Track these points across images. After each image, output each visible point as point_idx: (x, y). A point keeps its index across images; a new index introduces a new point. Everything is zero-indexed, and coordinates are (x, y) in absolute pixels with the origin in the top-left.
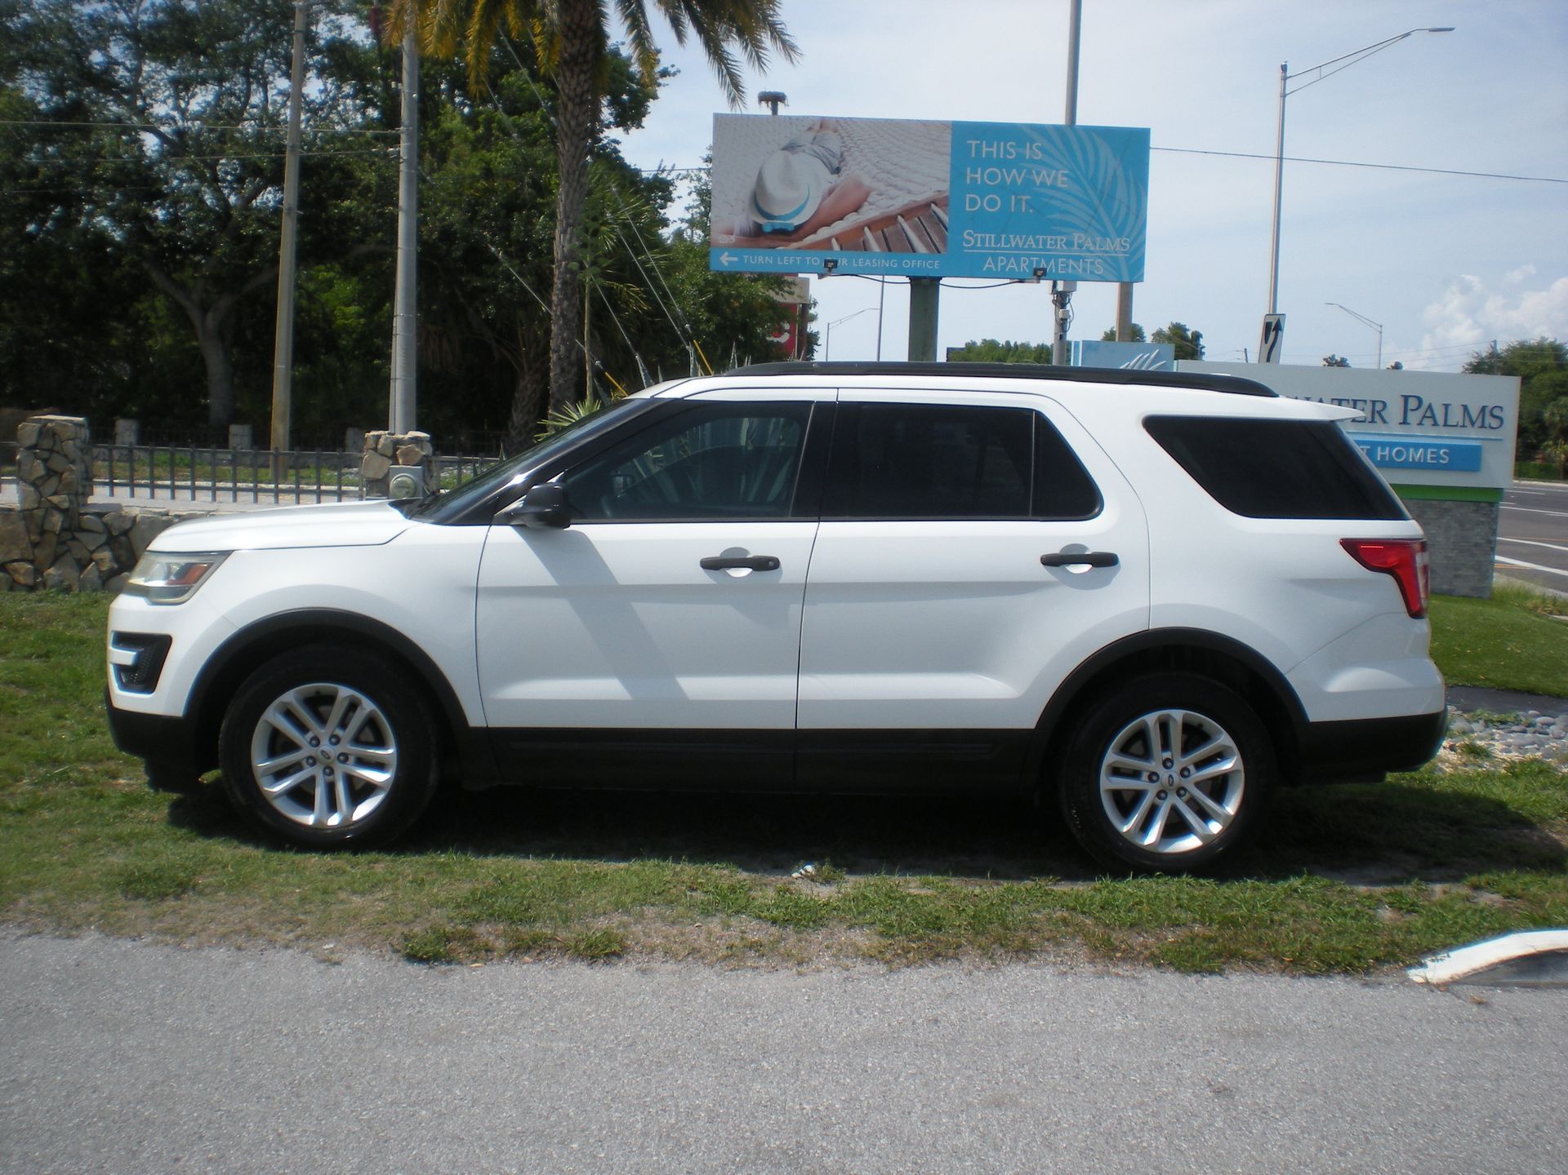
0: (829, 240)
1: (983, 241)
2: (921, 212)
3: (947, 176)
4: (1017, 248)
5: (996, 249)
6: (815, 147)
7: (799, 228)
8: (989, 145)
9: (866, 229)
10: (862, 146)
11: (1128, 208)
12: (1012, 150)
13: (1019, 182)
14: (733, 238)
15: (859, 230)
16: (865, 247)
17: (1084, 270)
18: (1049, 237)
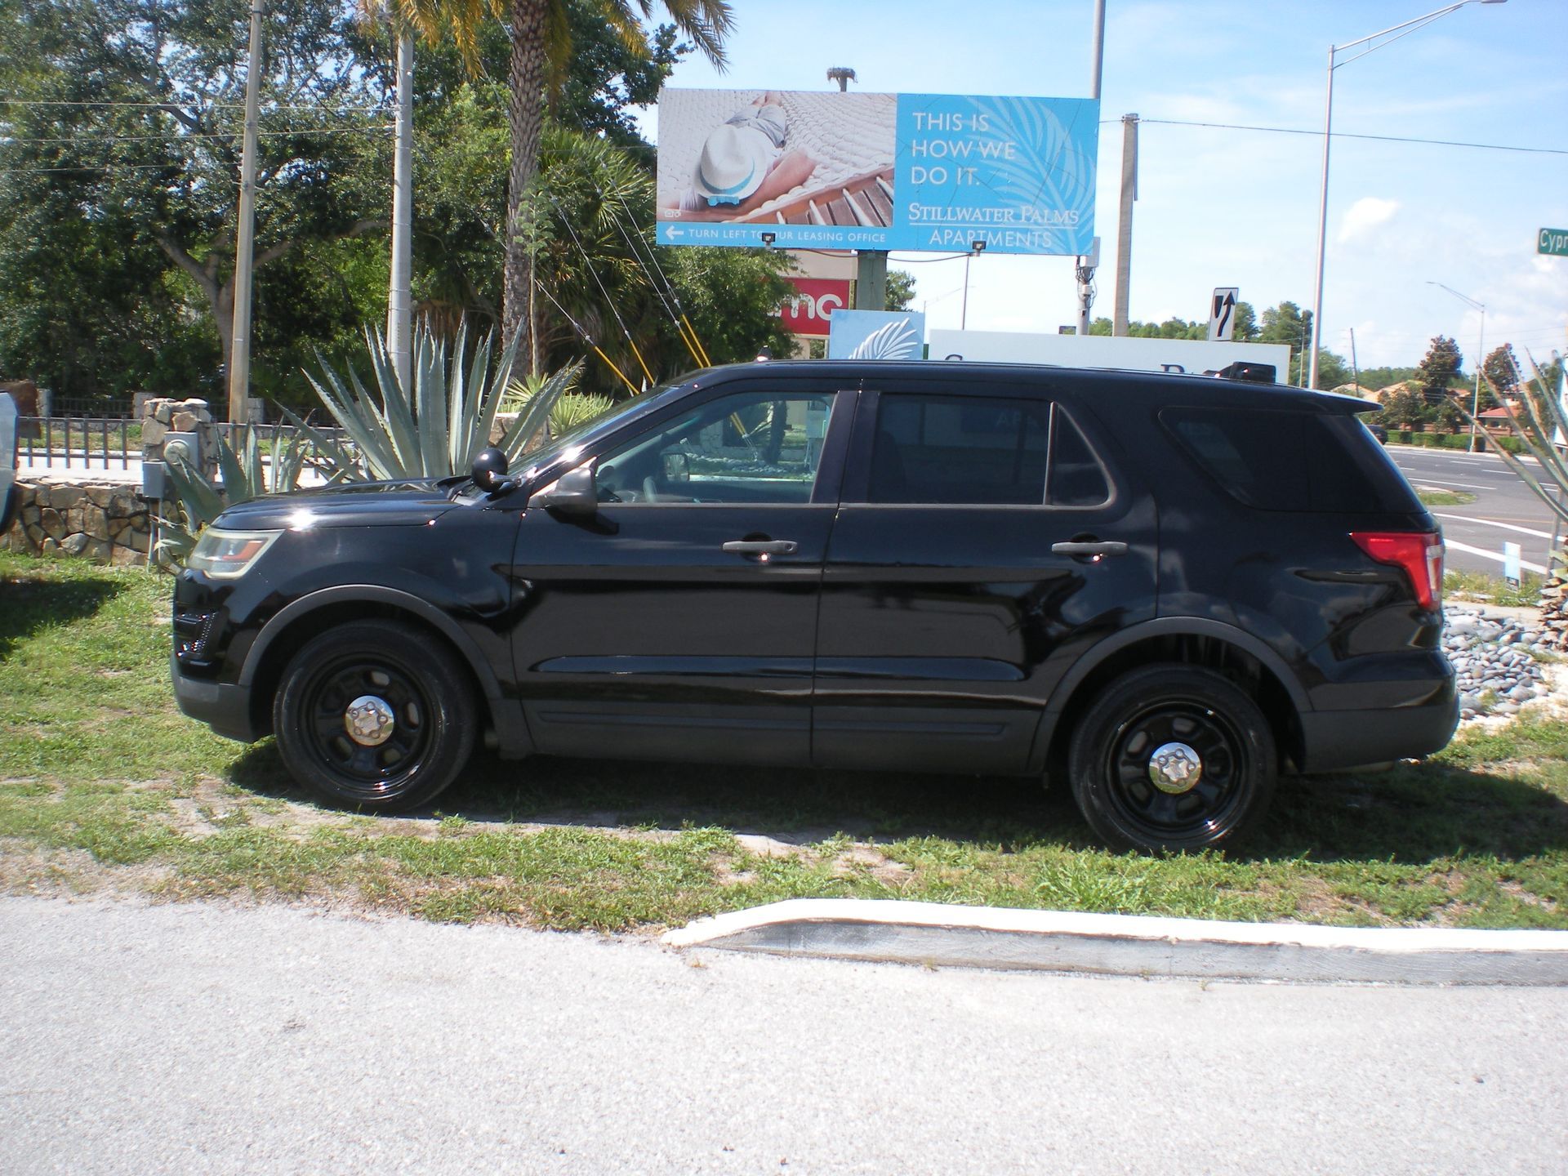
0: (774, 213)
1: (929, 213)
2: (868, 185)
3: (893, 149)
4: (963, 220)
5: (942, 222)
6: (760, 121)
7: (743, 201)
8: (936, 117)
9: (812, 202)
10: (807, 120)
11: (1077, 180)
12: (958, 122)
13: (966, 153)
14: (679, 212)
15: (805, 203)
16: (810, 220)
17: (1032, 243)
18: (996, 210)
